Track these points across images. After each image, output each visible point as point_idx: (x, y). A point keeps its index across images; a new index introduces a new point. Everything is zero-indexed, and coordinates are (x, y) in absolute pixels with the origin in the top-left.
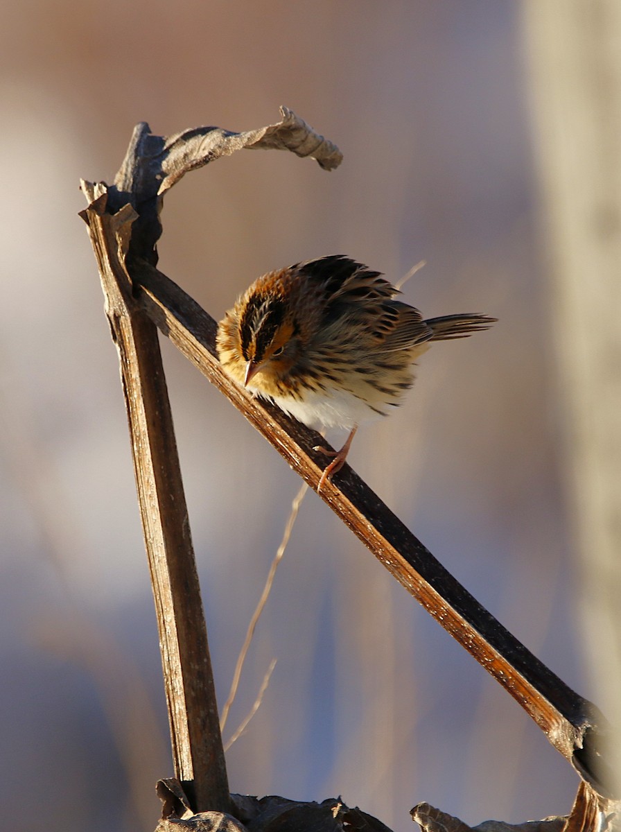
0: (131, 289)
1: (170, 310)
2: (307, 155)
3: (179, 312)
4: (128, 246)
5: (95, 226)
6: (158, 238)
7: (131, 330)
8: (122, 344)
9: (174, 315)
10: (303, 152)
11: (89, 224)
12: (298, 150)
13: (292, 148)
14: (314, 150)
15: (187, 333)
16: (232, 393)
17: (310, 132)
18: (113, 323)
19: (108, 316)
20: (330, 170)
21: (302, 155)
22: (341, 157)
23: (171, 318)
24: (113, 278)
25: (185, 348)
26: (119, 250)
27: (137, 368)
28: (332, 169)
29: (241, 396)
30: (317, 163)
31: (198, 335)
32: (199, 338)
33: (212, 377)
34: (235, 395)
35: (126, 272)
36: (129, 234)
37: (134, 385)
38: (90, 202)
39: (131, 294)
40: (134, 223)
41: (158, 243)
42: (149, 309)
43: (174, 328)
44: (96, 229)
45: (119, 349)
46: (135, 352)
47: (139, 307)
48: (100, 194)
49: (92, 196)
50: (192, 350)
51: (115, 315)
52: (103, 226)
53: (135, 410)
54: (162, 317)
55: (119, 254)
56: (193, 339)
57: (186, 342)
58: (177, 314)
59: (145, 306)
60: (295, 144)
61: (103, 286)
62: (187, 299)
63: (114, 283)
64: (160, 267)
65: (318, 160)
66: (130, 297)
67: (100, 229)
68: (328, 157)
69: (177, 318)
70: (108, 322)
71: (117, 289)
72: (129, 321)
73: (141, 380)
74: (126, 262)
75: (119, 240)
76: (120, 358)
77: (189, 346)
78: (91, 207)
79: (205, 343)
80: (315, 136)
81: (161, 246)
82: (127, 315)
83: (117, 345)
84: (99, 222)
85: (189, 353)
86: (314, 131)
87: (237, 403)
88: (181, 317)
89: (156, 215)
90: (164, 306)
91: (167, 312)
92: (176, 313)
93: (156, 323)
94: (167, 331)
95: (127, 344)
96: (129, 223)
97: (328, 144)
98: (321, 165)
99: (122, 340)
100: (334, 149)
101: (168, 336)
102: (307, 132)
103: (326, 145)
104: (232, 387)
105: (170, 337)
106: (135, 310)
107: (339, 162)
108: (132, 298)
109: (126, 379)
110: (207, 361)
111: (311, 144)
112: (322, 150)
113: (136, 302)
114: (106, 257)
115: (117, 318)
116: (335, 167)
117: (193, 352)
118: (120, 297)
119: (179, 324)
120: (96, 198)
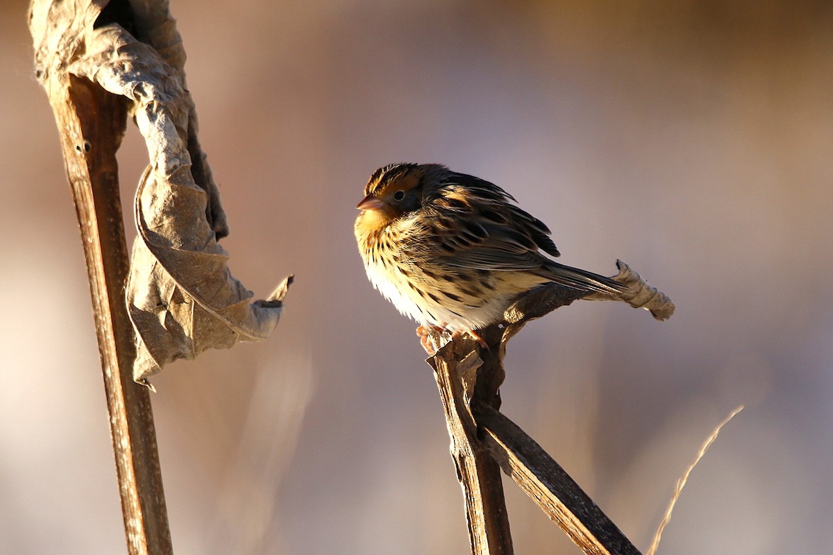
0: (476, 430)
1: (513, 451)
2: (641, 306)
3: (521, 452)
4: (473, 391)
5: (442, 372)
6: (501, 383)
7: (475, 470)
8: (467, 483)
9: (517, 456)
10: (637, 303)
11: (436, 371)
12: (633, 301)
13: (627, 300)
14: (648, 302)
15: (528, 472)
16: (571, 530)
17: (644, 284)
18: (459, 464)
19: (454, 456)
20: (663, 320)
21: (636, 306)
22: (673, 308)
23: (513, 459)
24: (459, 420)
25: (527, 487)
26: (465, 393)
27: (481, 506)
28: (664, 319)
29: (579, 532)
30: (650, 313)
31: (540, 475)
32: (540, 477)
33: (552, 515)
34: (574, 531)
35: (471, 415)
36: (473, 379)
37: (478, 521)
38: (437, 350)
39: (476, 436)
40: (478, 369)
41: (501, 388)
42: (492, 450)
43: (515, 468)
44: (443, 375)
45: (463, 487)
46: (479, 490)
47: (483, 448)
48: (446, 343)
49: (438, 344)
50: (533, 488)
51: (460, 455)
52: (449, 372)
53: (478, 545)
54: (504, 457)
55: (464, 398)
56: (535, 479)
57: (527, 481)
58: (519, 455)
59: (489, 447)
60: (631, 295)
61: (449, 428)
62: (529, 440)
63: (460, 426)
64: (502, 410)
65: (651, 310)
66: (474, 439)
67: (447, 375)
68: (661, 308)
69: (519, 458)
70: (454, 462)
71: (463, 431)
72: (474, 461)
73: (485, 517)
74: (471, 406)
75: (465, 385)
76: (465, 496)
77: (531, 485)
78: (438, 354)
79: (546, 482)
80: (648, 289)
81: (504, 391)
82: (472, 456)
83: (462, 484)
84: (446, 368)
85: (531, 491)
86: (648, 284)
87: (576, 539)
88: (523, 458)
89: (499, 361)
90: (507, 447)
91: (509, 453)
92: (518, 453)
93: (499, 463)
94: (509, 471)
95: (472, 483)
96: (474, 369)
97: (661, 295)
98: (654, 315)
99: (467, 479)
100: (666, 300)
101: (510, 476)
102: (642, 284)
103: (659, 296)
104: (572, 524)
105: (513, 476)
106: (479, 451)
107: (672, 313)
108: (477, 440)
109: (471, 516)
110: (548, 499)
111: (645, 295)
112: (655, 301)
113: (480, 443)
114: (452, 400)
115: (462, 458)
116: (667, 317)
117: (534, 491)
118: (465, 438)
119: (521, 465)
120: (442, 345)
